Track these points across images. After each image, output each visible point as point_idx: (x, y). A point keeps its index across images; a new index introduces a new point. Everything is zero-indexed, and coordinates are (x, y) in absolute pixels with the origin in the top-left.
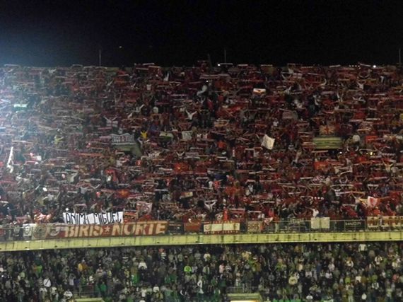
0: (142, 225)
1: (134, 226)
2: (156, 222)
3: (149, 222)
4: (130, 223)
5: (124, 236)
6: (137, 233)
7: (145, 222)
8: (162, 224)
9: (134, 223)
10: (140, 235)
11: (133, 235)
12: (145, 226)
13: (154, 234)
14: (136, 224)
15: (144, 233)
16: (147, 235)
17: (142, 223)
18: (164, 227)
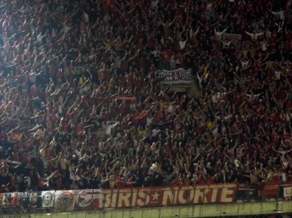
0: (202, 190)
1: (192, 192)
2: (220, 186)
3: (212, 186)
4: (186, 188)
5: (179, 205)
6: (196, 201)
7: (206, 187)
8: (229, 189)
9: (191, 187)
10: (201, 203)
11: (190, 204)
12: (207, 191)
13: (218, 202)
14: (195, 189)
15: (206, 201)
16: (210, 203)
17: (202, 187)
18: (231, 192)
